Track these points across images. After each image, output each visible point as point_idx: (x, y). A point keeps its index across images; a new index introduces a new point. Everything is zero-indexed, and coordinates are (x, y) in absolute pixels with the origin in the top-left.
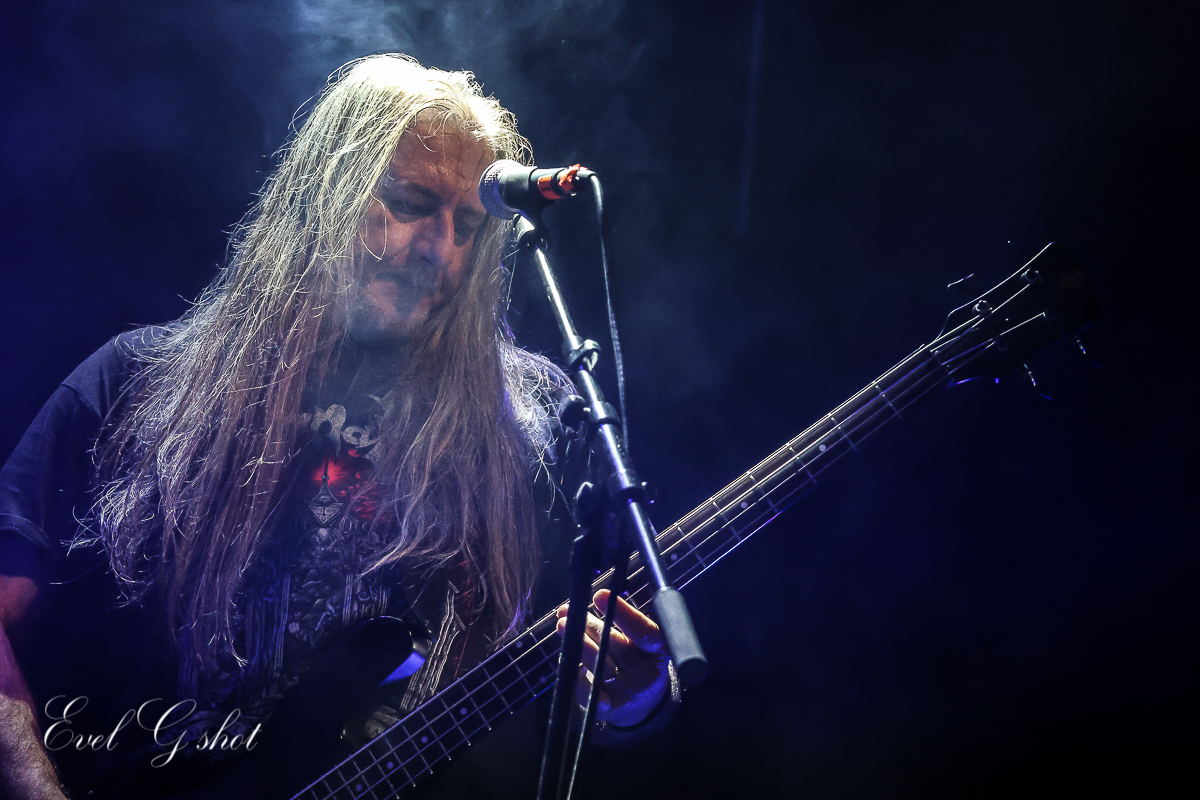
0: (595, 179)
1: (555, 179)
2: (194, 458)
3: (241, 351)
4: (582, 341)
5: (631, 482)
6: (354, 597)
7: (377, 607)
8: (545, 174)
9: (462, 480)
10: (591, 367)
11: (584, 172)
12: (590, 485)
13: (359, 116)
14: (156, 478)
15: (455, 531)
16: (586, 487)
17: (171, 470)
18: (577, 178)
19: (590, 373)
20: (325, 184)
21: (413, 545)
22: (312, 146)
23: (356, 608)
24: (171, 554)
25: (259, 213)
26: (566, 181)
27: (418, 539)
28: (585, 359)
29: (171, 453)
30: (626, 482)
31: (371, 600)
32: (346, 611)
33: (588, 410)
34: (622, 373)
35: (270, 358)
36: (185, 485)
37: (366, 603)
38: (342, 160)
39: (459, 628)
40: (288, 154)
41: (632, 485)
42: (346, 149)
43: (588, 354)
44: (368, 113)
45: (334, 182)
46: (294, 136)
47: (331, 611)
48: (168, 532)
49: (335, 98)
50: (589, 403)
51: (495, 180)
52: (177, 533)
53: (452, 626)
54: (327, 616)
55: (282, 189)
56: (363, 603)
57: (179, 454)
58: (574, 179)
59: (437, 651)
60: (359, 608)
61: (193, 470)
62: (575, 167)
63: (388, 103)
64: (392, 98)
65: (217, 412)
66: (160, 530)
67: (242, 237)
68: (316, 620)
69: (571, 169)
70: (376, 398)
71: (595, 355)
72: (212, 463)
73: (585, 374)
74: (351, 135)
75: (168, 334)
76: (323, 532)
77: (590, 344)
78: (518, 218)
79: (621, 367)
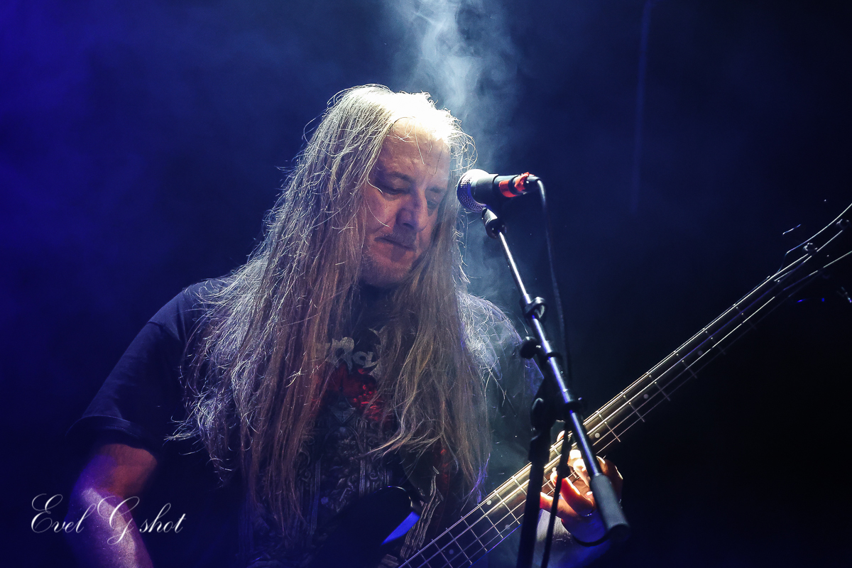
0: (539, 182)
1: (511, 182)
2: (257, 377)
3: (282, 301)
4: (533, 298)
5: (571, 398)
6: (367, 477)
7: (383, 483)
8: (503, 179)
9: (439, 387)
10: (540, 316)
11: (532, 177)
12: (541, 399)
13: (352, 128)
14: (232, 391)
15: (437, 425)
16: (539, 401)
17: (241, 386)
18: (528, 182)
19: (540, 321)
20: (333, 177)
21: (410, 436)
22: (319, 152)
23: (368, 485)
24: (247, 444)
25: (284, 201)
26: (519, 185)
27: (413, 431)
28: (536, 311)
29: (240, 375)
30: (568, 398)
31: (379, 479)
32: (363, 485)
33: (540, 347)
34: (562, 320)
35: (303, 304)
36: (252, 395)
37: (376, 481)
38: (343, 159)
39: (440, 499)
40: (302, 159)
41: (572, 400)
42: (346, 151)
43: (538, 306)
44: (359, 125)
45: (339, 175)
46: (306, 146)
47: (350, 487)
48: (244, 431)
49: (333, 117)
50: (540, 342)
51: (468, 184)
52: (251, 430)
53: (435, 498)
54: (348, 491)
55: (300, 183)
56: (373, 481)
57: (246, 373)
58: (525, 182)
59: (424, 516)
60: (371, 485)
61: (257, 385)
62: (526, 175)
63: (373, 117)
64: (375, 113)
65: (269, 345)
66: (238, 429)
67: (273, 219)
68: (340, 493)
69: (523, 175)
70: (375, 332)
71: (543, 308)
72: (269, 380)
73: (536, 321)
74: (348, 142)
75: (223, 284)
76: (343, 430)
77: (539, 300)
78: (486, 210)
79: (562, 316)
